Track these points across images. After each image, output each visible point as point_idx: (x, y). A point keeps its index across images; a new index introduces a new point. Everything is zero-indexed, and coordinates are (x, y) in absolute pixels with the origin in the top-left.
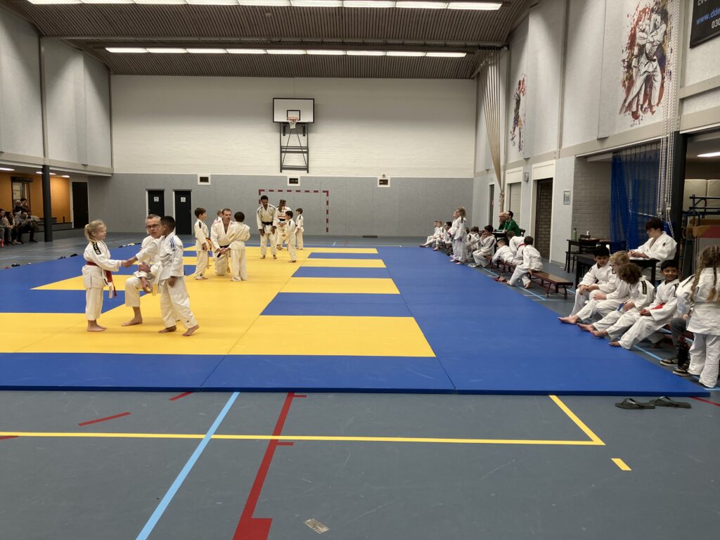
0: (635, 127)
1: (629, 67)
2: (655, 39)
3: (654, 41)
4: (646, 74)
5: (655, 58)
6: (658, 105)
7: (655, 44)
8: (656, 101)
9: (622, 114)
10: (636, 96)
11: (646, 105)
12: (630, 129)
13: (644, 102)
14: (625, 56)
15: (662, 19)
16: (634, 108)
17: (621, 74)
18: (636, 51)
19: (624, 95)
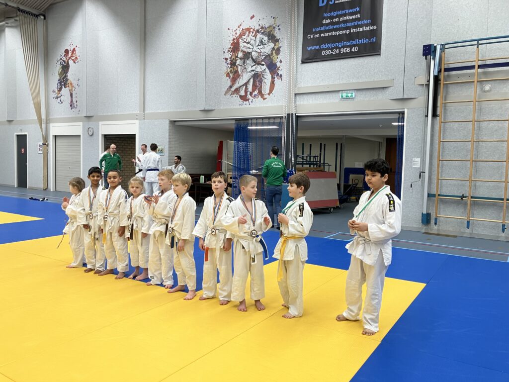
0: (244, 106)
1: (233, 64)
2: (262, 51)
3: (261, 52)
4: (253, 73)
5: (263, 63)
6: (269, 94)
7: (262, 54)
8: (268, 91)
9: (228, 96)
10: (243, 85)
11: (256, 92)
12: (239, 107)
13: (254, 90)
14: (228, 56)
15: (269, 39)
16: (242, 93)
17: (225, 67)
18: (240, 54)
19: (229, 83)
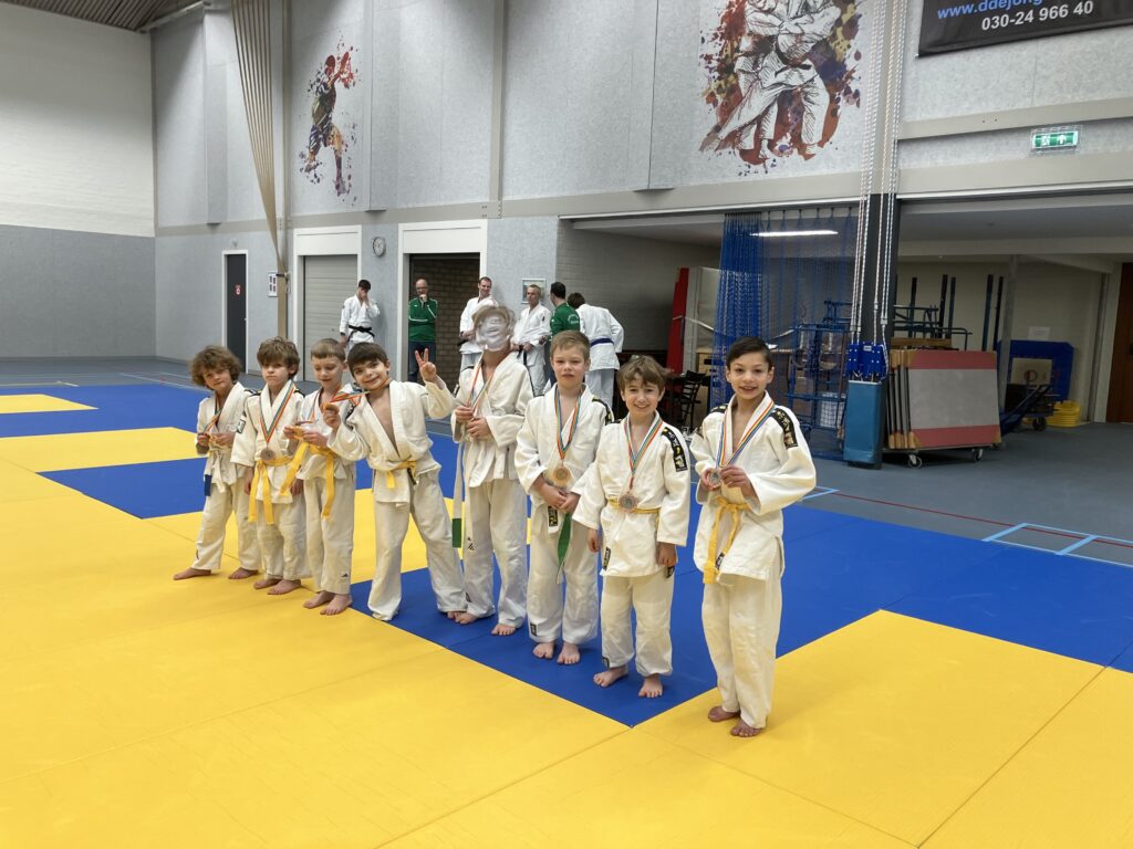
0: (751, 177)
1: (726, 68)
2: (807, 31)
3: (803, 34)
4: (780, 89)
5: (808, 62)
6: (821, 144)
7: (804, 38)
8: (818, 137)
9: (710, 152)
10: (751, 123)
11: (785, 141)
12: (737, 179)
13: (779, 134)
14: (713, 49)
16: (748, 142)
17: (705, 79)
18: (746, 44)
19: (714, 119)
